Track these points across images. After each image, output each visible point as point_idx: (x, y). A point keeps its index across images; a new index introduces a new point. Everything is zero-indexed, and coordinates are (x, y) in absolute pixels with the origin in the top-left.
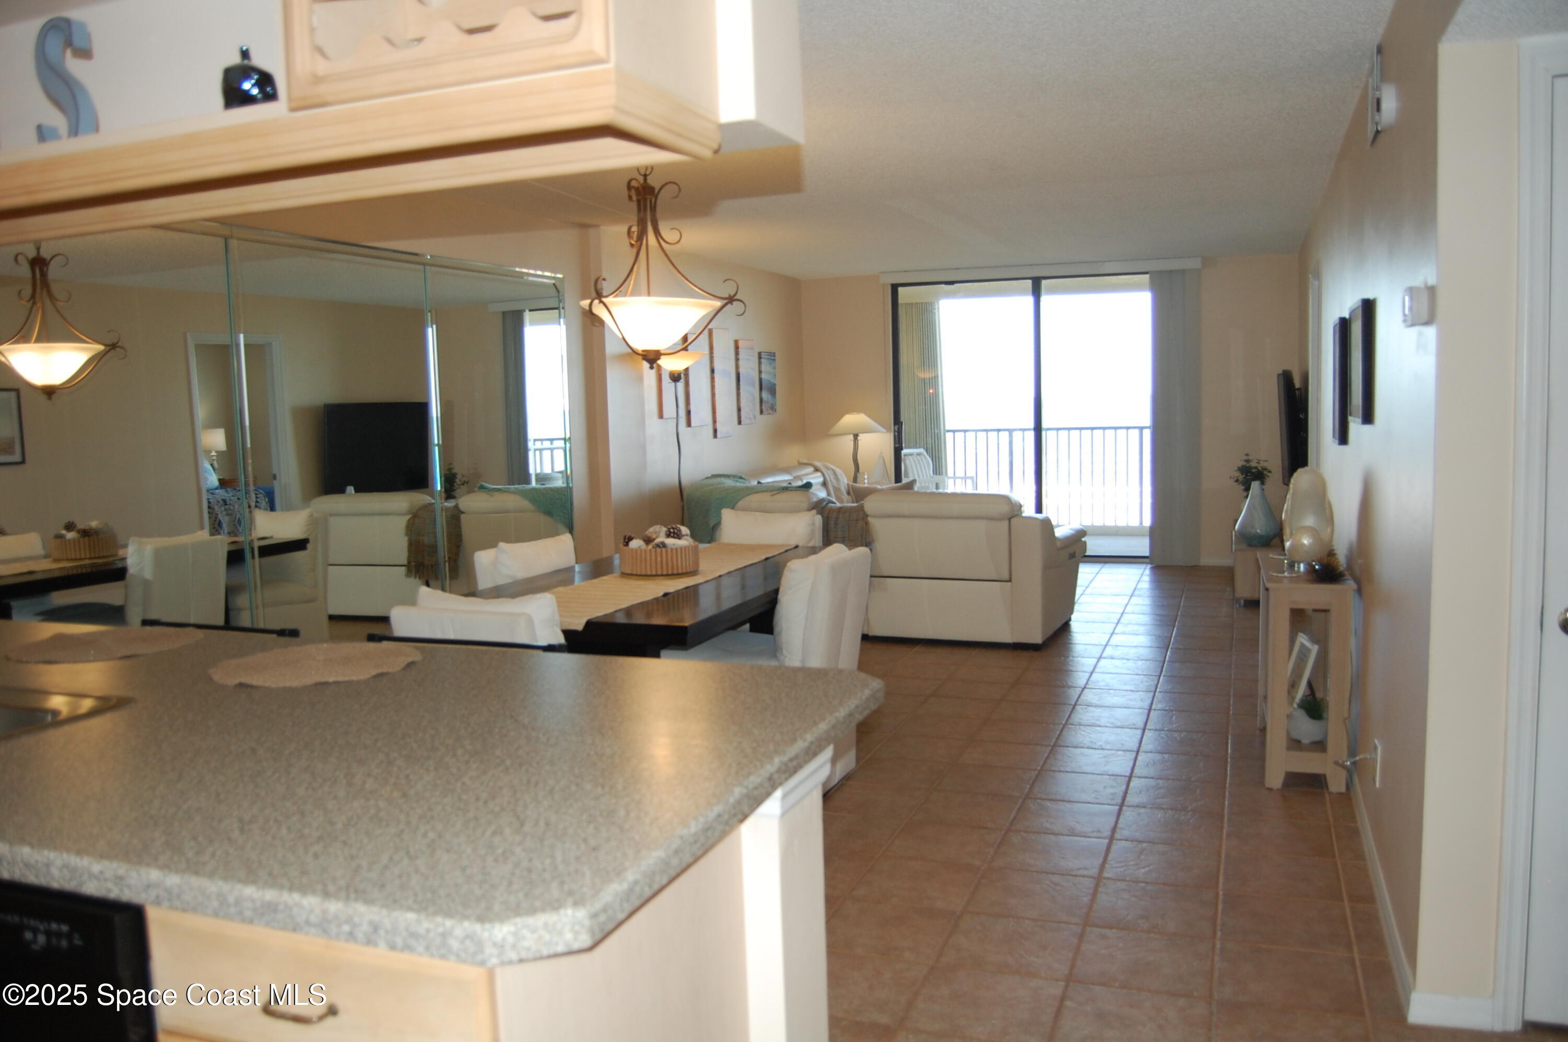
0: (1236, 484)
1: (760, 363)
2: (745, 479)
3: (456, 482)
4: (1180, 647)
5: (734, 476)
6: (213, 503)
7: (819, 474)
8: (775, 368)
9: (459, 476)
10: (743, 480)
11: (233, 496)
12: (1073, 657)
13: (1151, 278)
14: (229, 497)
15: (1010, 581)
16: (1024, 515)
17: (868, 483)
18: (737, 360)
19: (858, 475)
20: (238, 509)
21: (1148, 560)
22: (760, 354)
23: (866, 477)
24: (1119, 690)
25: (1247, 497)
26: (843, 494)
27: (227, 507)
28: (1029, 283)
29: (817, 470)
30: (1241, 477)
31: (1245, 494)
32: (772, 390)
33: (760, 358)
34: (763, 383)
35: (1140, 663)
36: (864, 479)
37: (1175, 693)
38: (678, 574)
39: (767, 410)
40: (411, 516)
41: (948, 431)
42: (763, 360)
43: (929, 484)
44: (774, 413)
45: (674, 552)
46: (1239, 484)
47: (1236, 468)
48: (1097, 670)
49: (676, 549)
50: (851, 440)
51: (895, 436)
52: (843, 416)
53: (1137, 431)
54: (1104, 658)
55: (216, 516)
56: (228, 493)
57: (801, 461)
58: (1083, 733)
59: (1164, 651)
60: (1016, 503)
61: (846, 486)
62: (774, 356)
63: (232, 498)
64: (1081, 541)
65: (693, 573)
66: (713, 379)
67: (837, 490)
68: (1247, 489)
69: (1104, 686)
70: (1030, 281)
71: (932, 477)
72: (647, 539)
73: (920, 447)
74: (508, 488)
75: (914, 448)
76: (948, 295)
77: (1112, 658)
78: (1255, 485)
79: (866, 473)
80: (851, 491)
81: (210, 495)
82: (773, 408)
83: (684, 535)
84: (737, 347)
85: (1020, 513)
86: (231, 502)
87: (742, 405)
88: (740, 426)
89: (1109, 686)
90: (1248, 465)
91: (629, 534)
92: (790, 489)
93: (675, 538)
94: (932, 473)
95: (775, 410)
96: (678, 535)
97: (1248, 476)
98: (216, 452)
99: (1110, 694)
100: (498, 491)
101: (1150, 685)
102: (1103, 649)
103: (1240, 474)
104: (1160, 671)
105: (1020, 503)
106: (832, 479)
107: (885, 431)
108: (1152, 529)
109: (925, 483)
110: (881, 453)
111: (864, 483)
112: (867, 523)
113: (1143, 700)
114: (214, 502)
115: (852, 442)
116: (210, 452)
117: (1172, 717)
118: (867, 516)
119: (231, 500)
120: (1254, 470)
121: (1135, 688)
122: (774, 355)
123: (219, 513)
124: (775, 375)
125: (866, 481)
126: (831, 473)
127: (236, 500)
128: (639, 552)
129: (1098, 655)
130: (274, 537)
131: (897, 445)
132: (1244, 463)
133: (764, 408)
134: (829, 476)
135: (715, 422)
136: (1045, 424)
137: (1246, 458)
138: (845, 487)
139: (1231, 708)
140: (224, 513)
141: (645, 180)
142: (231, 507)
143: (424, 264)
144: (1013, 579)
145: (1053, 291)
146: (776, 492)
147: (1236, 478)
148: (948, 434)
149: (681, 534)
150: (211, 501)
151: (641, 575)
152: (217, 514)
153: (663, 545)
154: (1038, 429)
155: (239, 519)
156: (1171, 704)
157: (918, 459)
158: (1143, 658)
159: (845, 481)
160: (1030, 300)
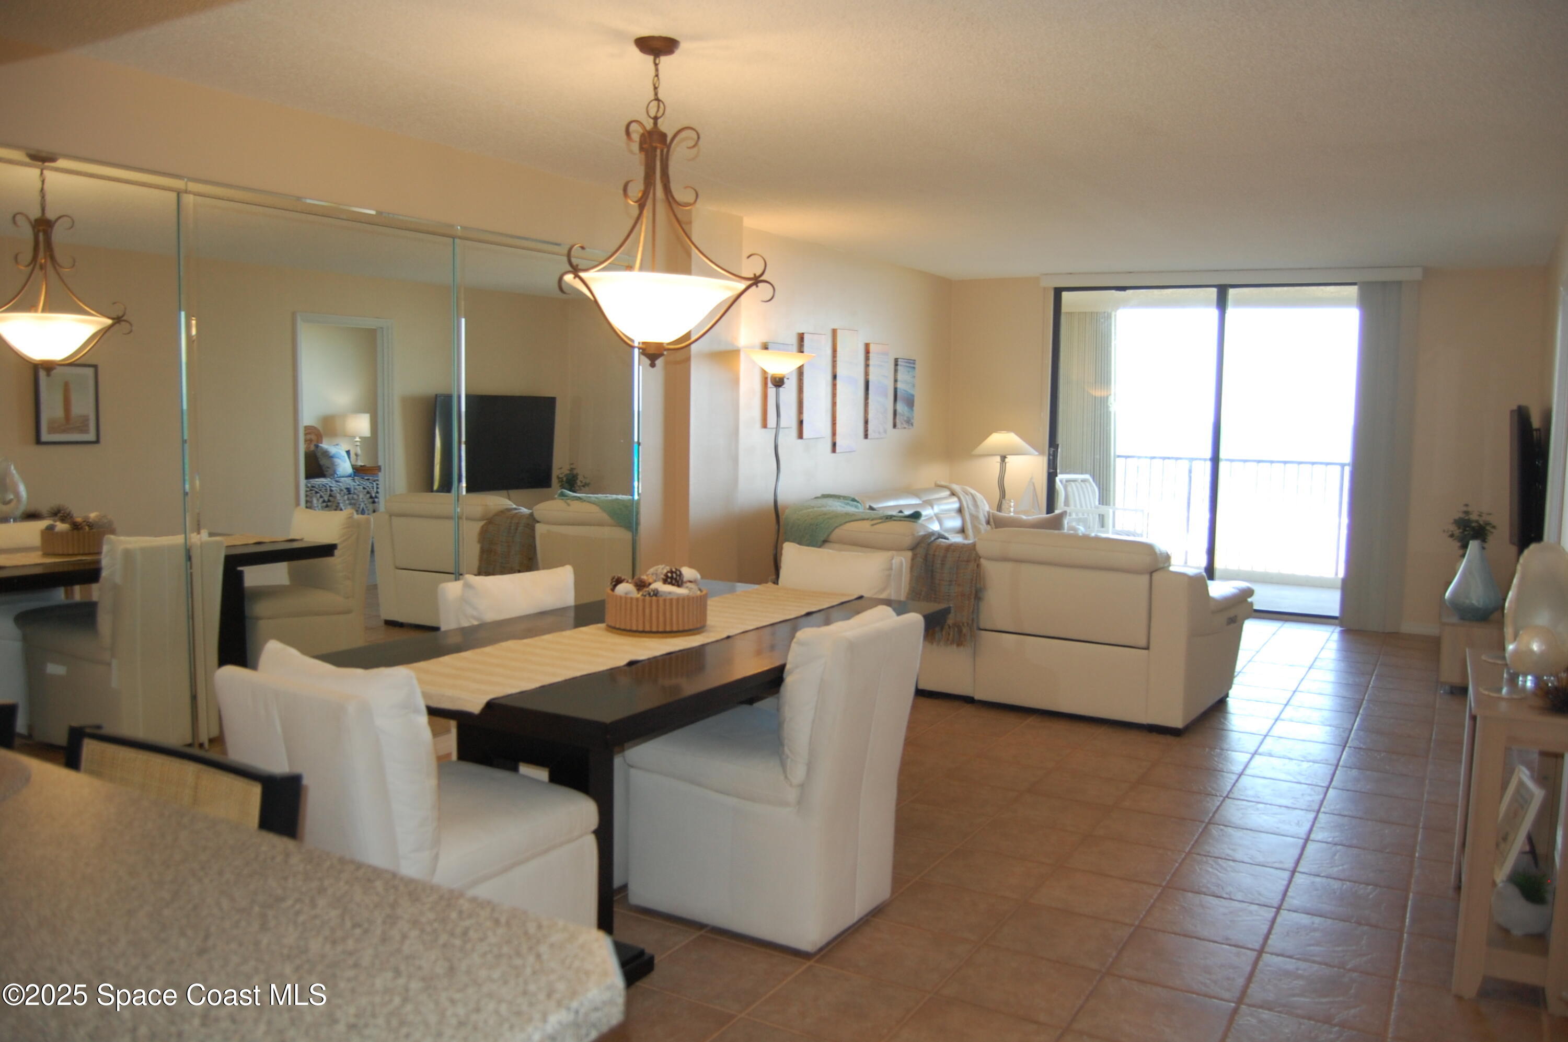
0: (1450, 540)
1: (896, 371)
2: (858, 502)
3: (576, 483)
4: (1362, 746)
5: (845, 498)
6: (335, 492)
7: (955, 499)
8: (914, 377)
9: (580, 478)
10: (855, 503)
11: (359, 485)
12: (1222, 749)
13: (1361, 289)
14: (354, 485)
15: (1147, 648)
16: (1172, 569)
17: (1014, 512)
18: (867, 366)
19: (1004, 502)
20: (362, 499)
21: (1337, 621)
22: (896, 360)
23: (1012, 504)
24: (1270, 804)
25: (1463, 556)
26: (980, 523)
27: (350, 496)
28: (1214, 291)
29: (953, 494)
30: (1457, 532)
31: (1461, 552)
32: (910, 402)
33: (896, 365)
34: (899, 393)
35: (1305, 765)
36: (1010, 506)
37: (1345, 816)
38: (671, 632)
39: (902, 424)
40: (485, 521)
41: (1119, 456)
42: (899, 368)
43: (1088, 515)
44: (911, 427)
45: (668, 603)
46: (1455, 539)
47: (1452, 521)
48: (1248, 772)
49: (671, 600)
50: (998, 462)
51: (1049, 460)
52: (990, 434)
53: (1338, 468)
54: (1260, 754)
55: (337, 505)
56: (355, 482)
57: (938, 483)
58: (1210, 870)
59: (1340, 748)
60: (1161, 554)
61: (986, 514)
62: (914, 364)
63: (357, 487)
64: (1246, 600)
65: (698, 629)
66: (834, 386)
67: (974, 518)
68: (1465, 546)
69: (1254, 797)
70: (1215, 290)
71: (1097, 508)
72: (639, 583)
73: (1086, 473)
74: (589, 497)
75: (1079, 474)
76: (1125, 303)
77: (1270, 755)
78: (1473, 545)
79: (1012, 501)
80: (991, 520)
81: (334, 482)
82: (909, 422)
83: (686, 582)
84: (867, 352)
85: (1166, 565)
86: (356, 491)
87: (870, 416)
88: (866, 440)
89: (1259, 797)
90: (1466, 518)
91: (619, 575)
92: (895, 518)
93: (673, 585)
94: (1097, 503)
95: (912, 425)
96: (678, 582)
97: (1467, 531)
98: (360, 438)
99: (1258, 809)
100: (577, 500)
101: (1313, 801)
102: (1260, 741)
103: (1456, 528)
104: (1329, 780)
105: (1167, 553)
106: (970, 506)
107: (1037, 453)
108: (1345, 581)
109: (1083, 515)
110: (1031, 478)
111: (1010, 512)
112: (978, 566)
113: (1300, 823)
114: (336, 490)
115: (998, 465)
116: (355, 437)
117: (1335, 855)
118: (980, 558)
119: (355, 489)
120: (1474, 524)
121: (1292, 803)
122: (914, 362)
123: (341, 501)
124: (914, 386)
125: (1012, 509)
126: (969, 498)
127: (362, 489)
128: (623, 601)
129: (1252, 750)
130: (305, 540)
131: (1051, 471)
132: (1461, 515)
133: (898, 421)
134: (967, 501)
135: (834, 434)
136: (1222, 455)
137: (1465, 509)
138: (985, 516)
139: (1418, 848)
140: (347, 502)
141: (655, 124)
142: (355, 496)
143: (454, 237)
144: (1151, 647)
145: (1240, 303)
146: (880, 521)
147: (1450, 533)
148: (1118, 460)
149: (682, 581)
150: (333, 489)
151: (624, 630)
152: (339, 503)
153: (656, 593)
154: (1215, 460)
155: (363, 509)
156: (1337, 834)
157: (1082, 487)
158: (1311, 758)
159: (986, 507)
160: (1214, 312)
